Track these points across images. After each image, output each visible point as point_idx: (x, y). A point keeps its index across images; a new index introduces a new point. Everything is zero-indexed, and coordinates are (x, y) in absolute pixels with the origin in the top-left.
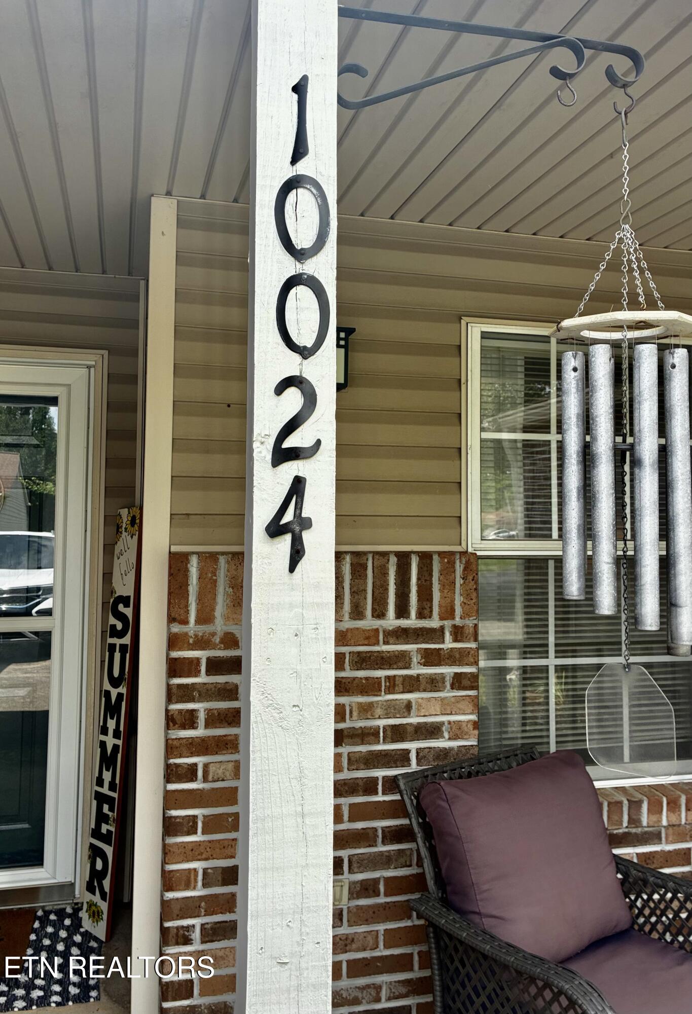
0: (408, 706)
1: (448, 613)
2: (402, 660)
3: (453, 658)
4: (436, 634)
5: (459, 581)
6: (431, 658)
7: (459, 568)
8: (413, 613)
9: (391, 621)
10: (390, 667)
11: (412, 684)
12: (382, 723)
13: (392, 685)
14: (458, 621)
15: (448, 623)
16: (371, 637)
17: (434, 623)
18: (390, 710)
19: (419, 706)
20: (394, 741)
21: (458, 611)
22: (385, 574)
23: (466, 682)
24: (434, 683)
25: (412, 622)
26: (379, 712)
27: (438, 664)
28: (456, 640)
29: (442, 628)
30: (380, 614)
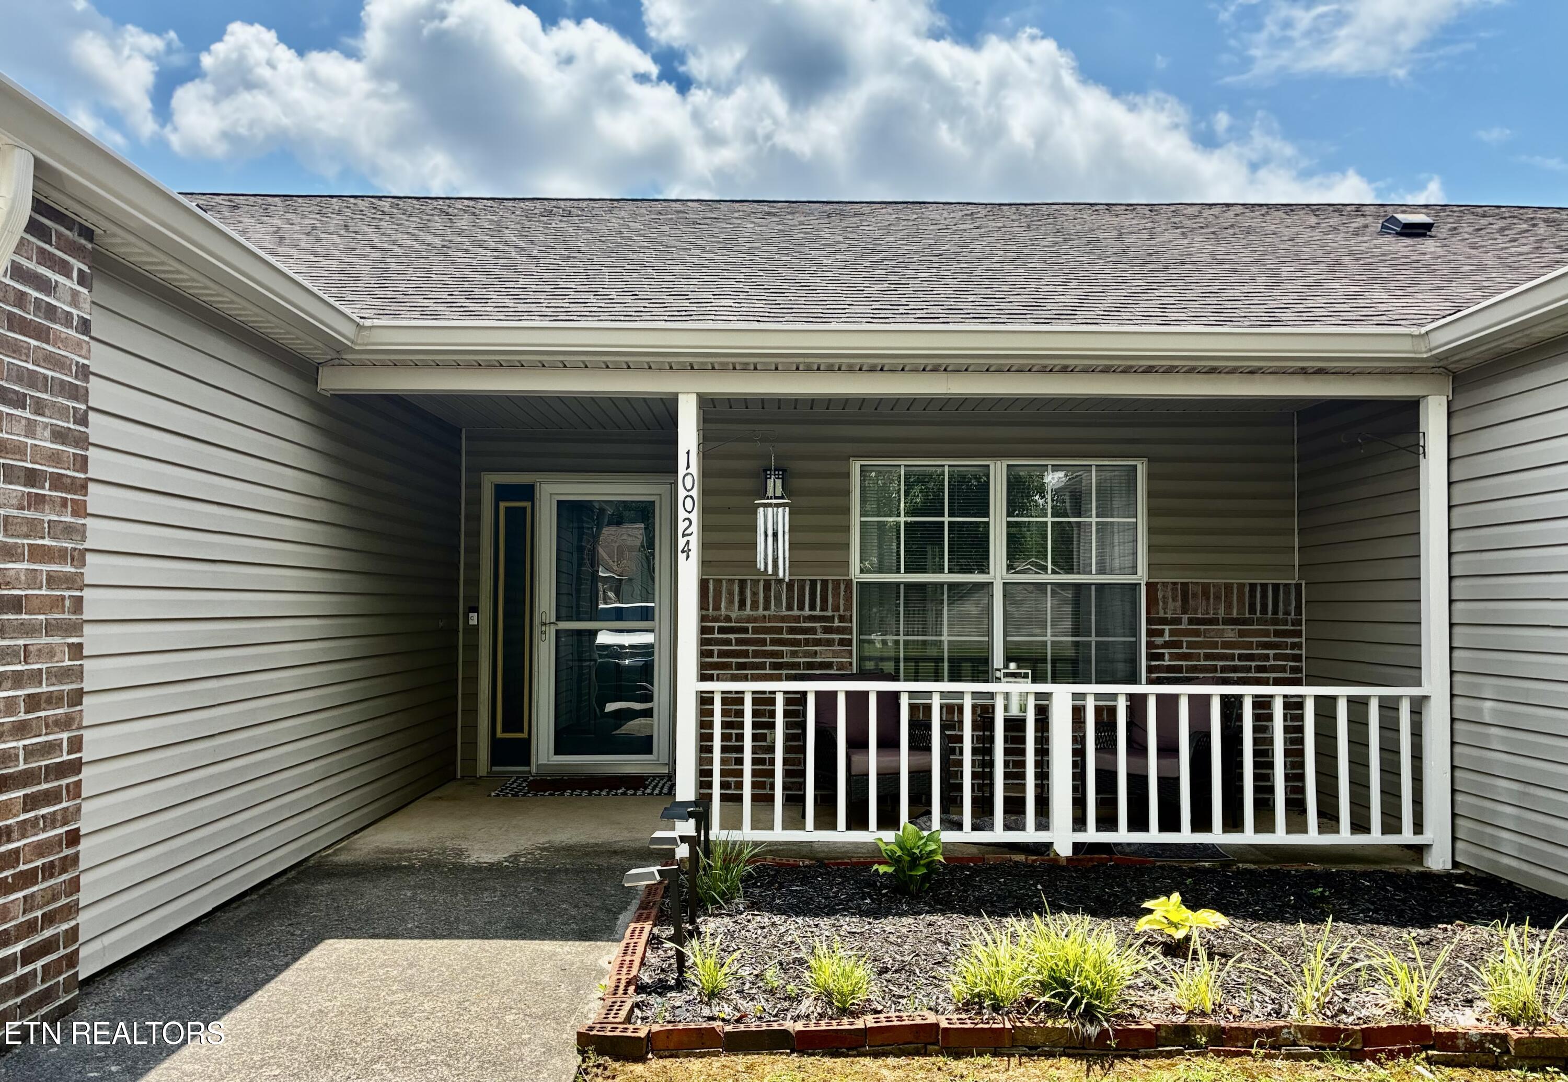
0: (816, 652)
1: (836, 608)
2: (813, 631)
3: (839, 630)
4: (831, 619)
5: (842, 593)
6: (827, 630)
7: (842, 587)
8: (818, 609)
9: (807, 612)
10: (806, 634)
11: (818, 642)
12: (802, 660)
13: (807, 642)
14: (841, 612)
15: (836, 614)
16: (797, 619)
17: (830, 613)
18: (807, 654)
19: (821, 653)
20: (808, 669)
21: (842, 608)
22: (804, 589)
23: (845, 642)
24: (829, 642)
25: (818, 612)
26: (800, 655)
27: (831, 633)
28: (840, 622)
29: (833, 616)
30: (801, 608)
